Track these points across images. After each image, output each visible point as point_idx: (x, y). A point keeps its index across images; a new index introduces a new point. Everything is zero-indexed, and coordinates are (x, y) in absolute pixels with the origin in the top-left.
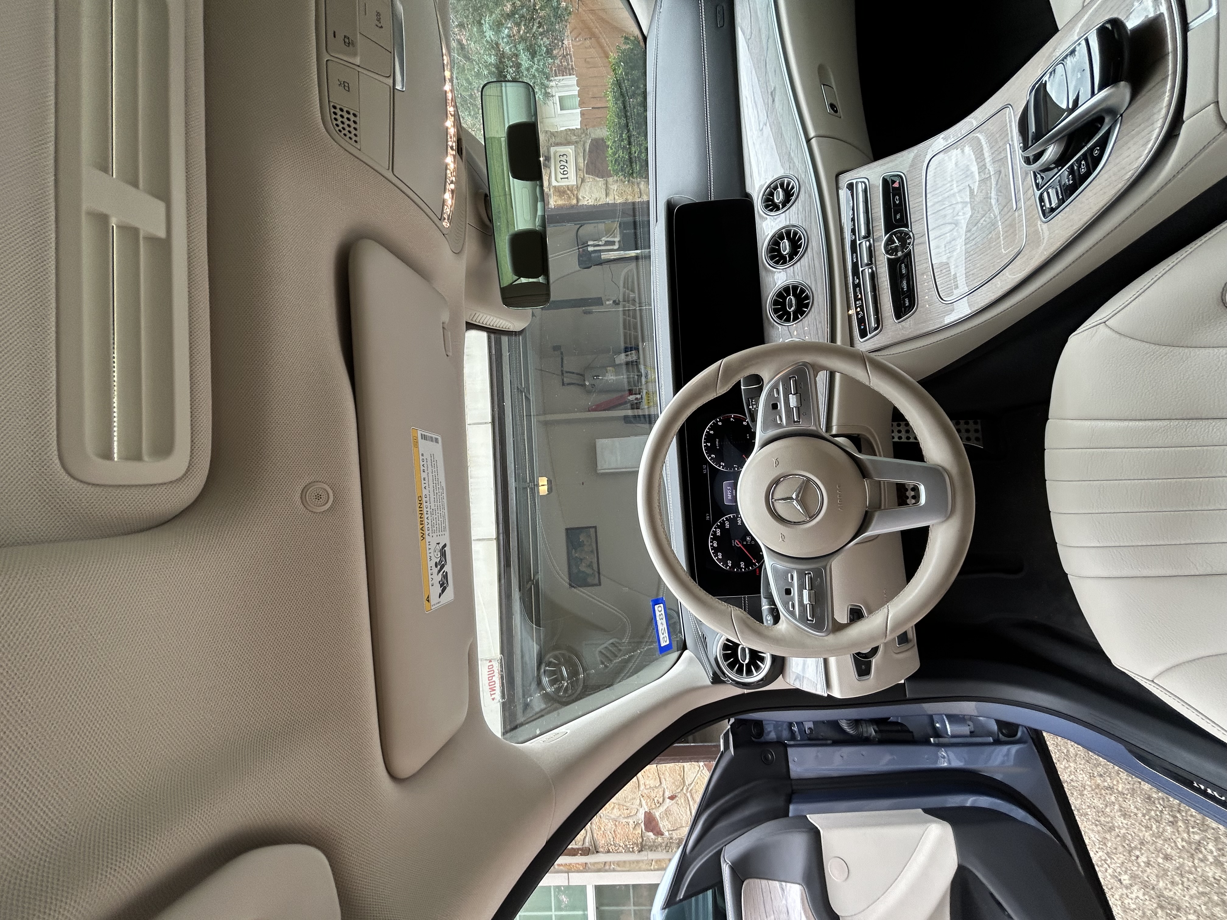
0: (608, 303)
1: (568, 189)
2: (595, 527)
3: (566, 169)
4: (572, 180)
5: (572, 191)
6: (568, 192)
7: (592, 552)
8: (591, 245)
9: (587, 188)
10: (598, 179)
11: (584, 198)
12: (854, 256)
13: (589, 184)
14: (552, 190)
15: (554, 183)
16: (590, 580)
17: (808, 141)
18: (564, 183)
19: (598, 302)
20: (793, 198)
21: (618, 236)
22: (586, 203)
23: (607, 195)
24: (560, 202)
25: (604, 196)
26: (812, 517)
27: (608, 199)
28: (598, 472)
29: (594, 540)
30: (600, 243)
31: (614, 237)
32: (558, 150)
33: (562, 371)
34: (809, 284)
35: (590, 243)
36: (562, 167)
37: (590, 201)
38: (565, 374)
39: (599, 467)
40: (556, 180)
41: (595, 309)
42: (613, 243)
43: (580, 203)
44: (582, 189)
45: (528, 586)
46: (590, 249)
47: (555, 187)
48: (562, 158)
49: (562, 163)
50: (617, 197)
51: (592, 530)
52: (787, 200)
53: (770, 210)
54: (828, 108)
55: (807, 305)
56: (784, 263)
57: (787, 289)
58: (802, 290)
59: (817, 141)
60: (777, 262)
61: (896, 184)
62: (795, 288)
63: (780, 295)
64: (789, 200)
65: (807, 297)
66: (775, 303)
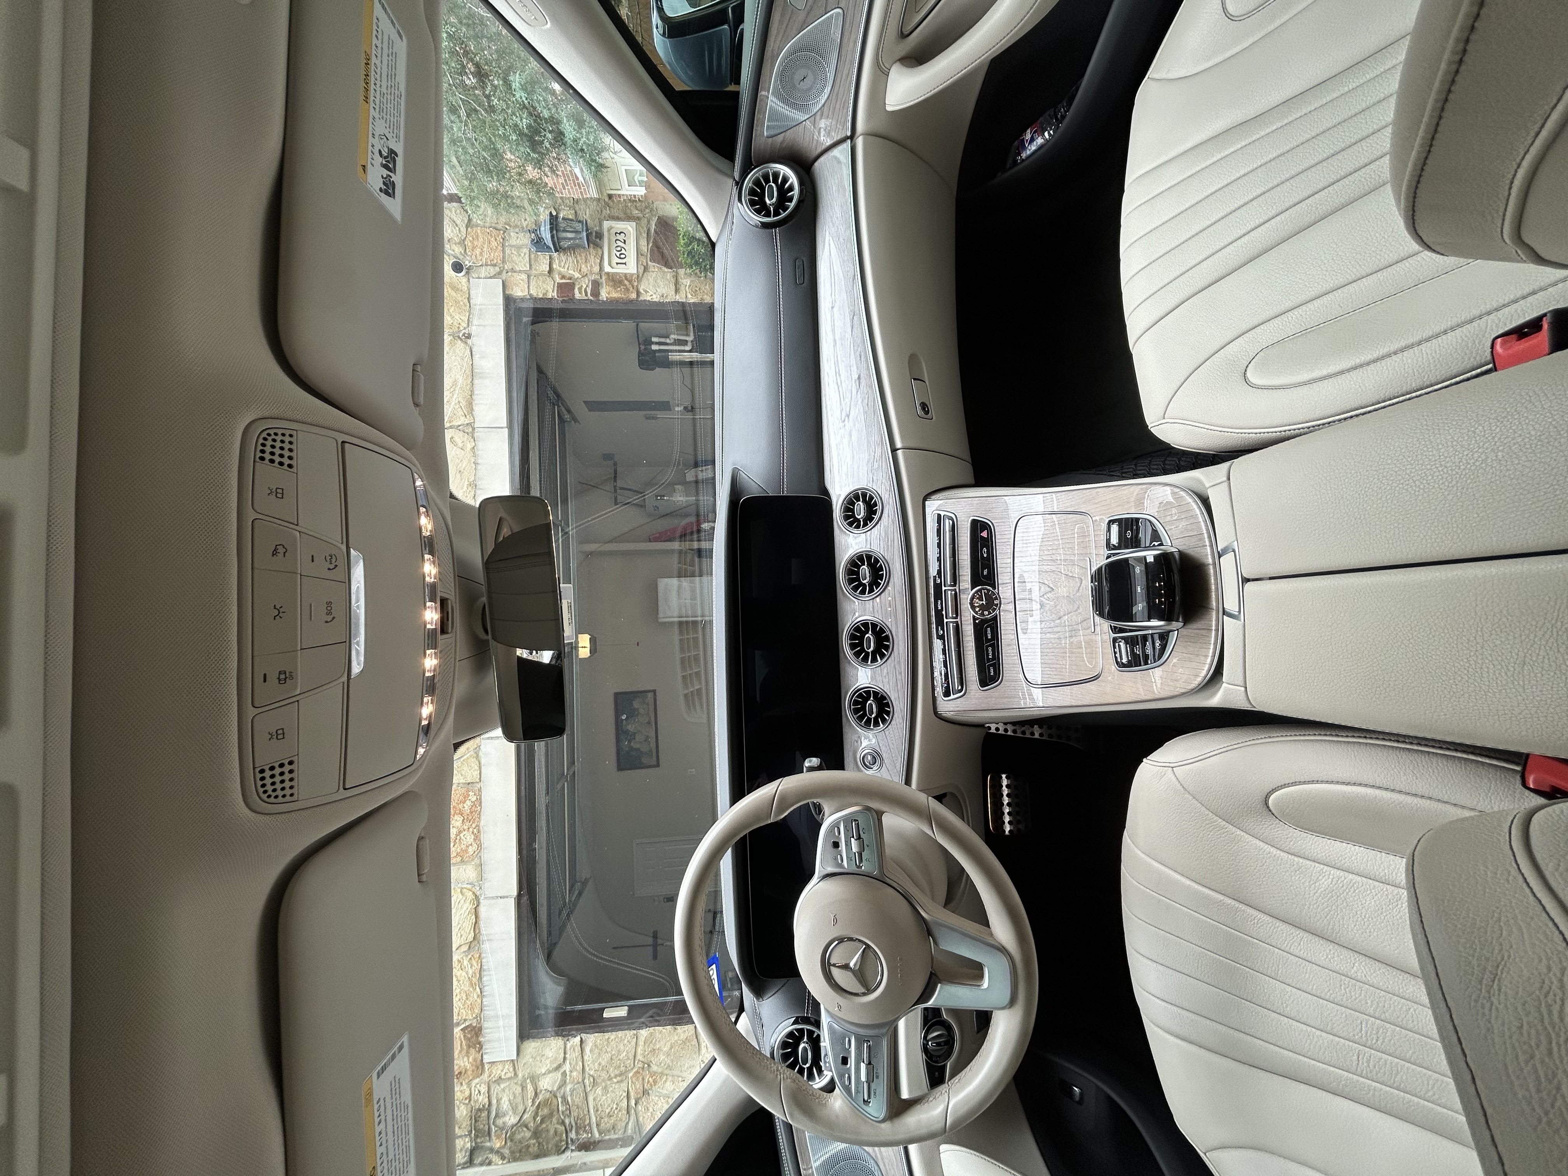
0: (676, 409)
1: (627, 279)
2: (654, 691)
3: (623, 251)
4: (631, 268)
5: (630, 281)
6: (626, 282)
7: (649, 723)
8: (657, 343)
9: (651, 280)
10: (666, 270)
11: (646, 292)
12: (939, 603)
13: (654, 275)
14: (604, 278)
15: (607, 269)
16: (645, 760)
17: (894, 450)
18: (621, 270)
19: (665, 406)
20: (876, 517)
21: (692, 334)
22: (649, 298)
23: (677, 291)
24: (615, 295)
25: (673, 293)
26: (869, 991)
27: (677, 297)
28: (660, 620)
29: (652, 708)
30: (668, 341)
31: (687, 335)
32: (613, 225)
33: (615, 487)
34: (890, 627)
35: (654, 339)
36: (619, 249)
37: (654, 296)
38: (618, 491)
39: (661, 615)
40: (610, 265)
41: (660, 414)
42: (685, 343)
43: (641, 298)
44: (644, 279)
45: (559, 786)
46: (655, 347)
47: (608, 274)
48: (619, 237)
49: (619, 243)
50: (689, 296)
51: (650, 695)
52: (869, 518)
53: (850, 524)
54: (919, 408)
55: (887, 648)
56: (863, 592)
57: (865, 625)
58: (882, 631)
59: (904, 454)
60: (855, 589)
61: (984, 534)
62: (874, 625)
63: (857, 629)
64: (871, 519)
65: (887, 638)
66: (852, 637)
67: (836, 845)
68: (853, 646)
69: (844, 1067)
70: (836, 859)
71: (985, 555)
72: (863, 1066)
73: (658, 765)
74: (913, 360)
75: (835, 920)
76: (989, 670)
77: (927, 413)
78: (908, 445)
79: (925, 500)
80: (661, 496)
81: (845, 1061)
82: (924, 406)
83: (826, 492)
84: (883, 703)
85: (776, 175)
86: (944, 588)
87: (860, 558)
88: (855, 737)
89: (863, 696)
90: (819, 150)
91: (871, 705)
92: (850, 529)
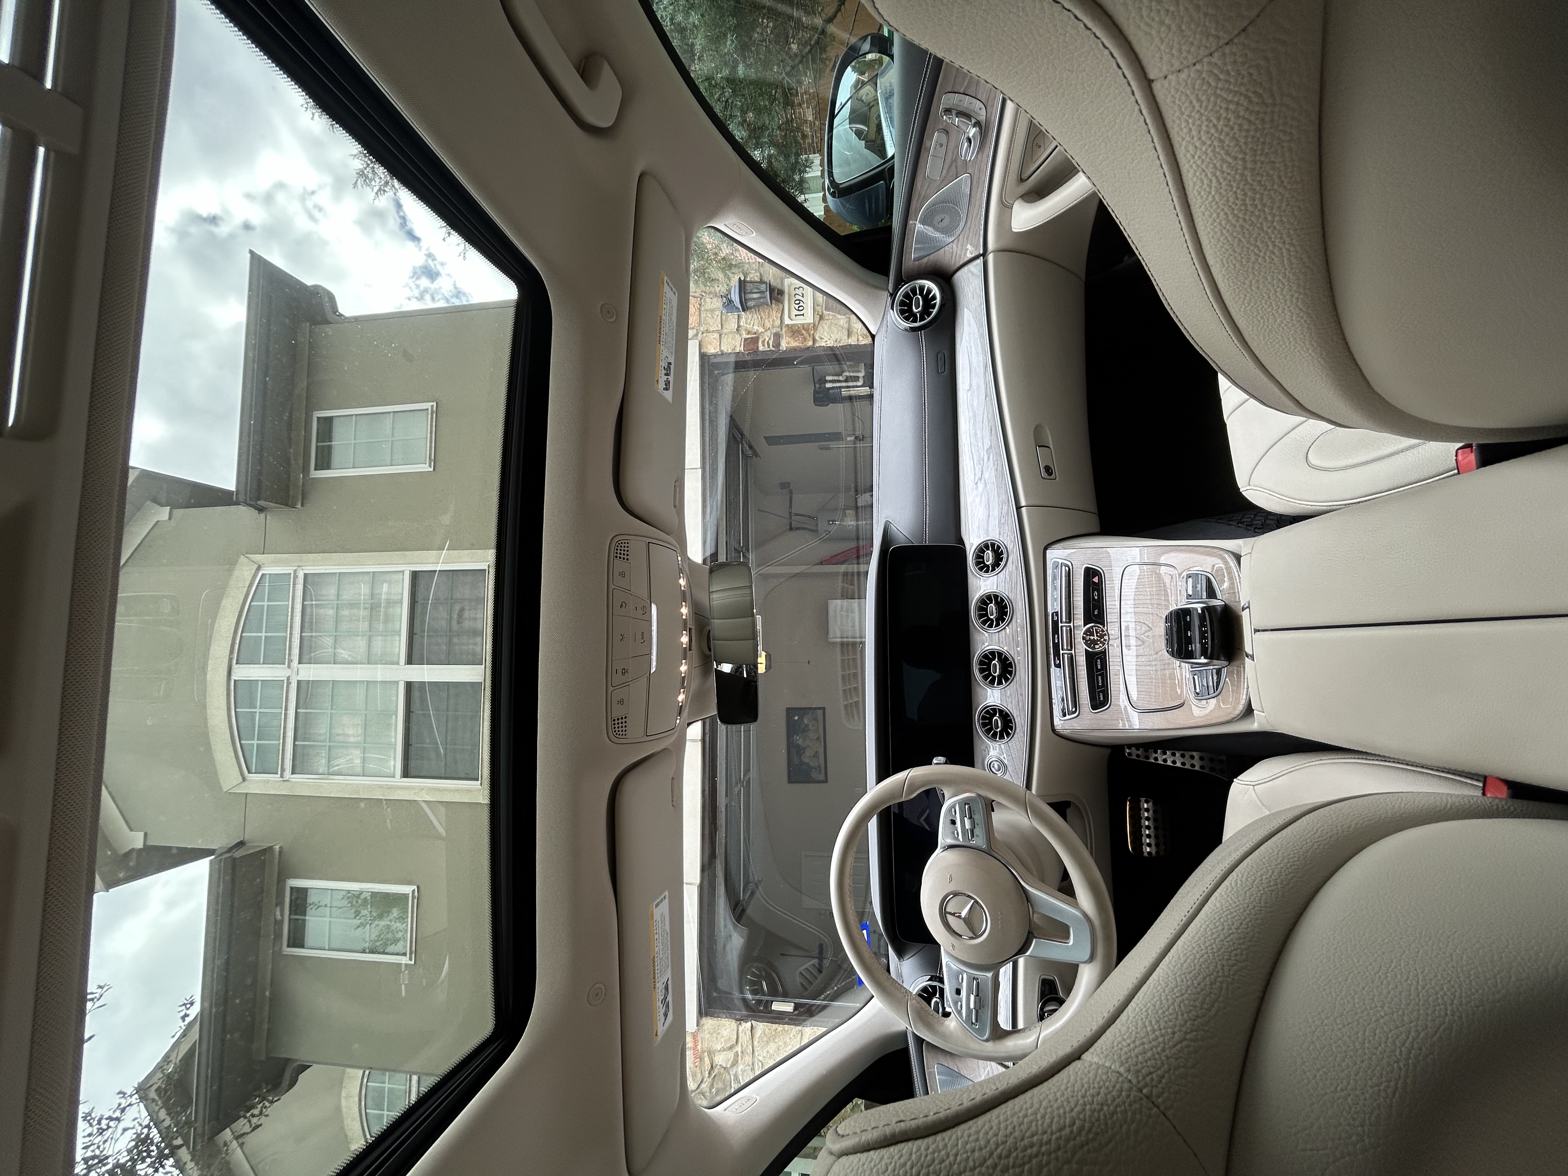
0: (849, 439)
1: (804, 328)
2: (824, 709)
3: (801, 304)
4: (808, 318)
5: (807, 330)
6: (803, 332)
7: (818, 739)
8: (830, 381)
9: (826, 327)
10: (839, 316)
11: (821, 338)
12: (1056, 637)
13: (828, 322)
14: (784, 330)
15: (787, 321)
16: (814, 775)
17: (1019, 508)
18: (799, 321)
19: (836, 437)
20: (1002, 564)
21: (863, 370)
22: (824, 344)
23: (849, 335)
24: (794, 344)
25: (846, 337)
26: (977, 937)
27: (850, 340)
28: (830, 640)
29: (821, 724)
30: (841, 378)
31: (858, 371)
32: (793, 282)
33: (790, 513)
34: (1012, 655)
35: (828, 378)
36: (798, 302)
37: (829, 342)
38: (793, 517)
39: (831, 635)
40: (789, 317)
41: (833, 445)
42: (856, 379)
43: (817, 345)
44: (820, 328)
45: (736, 790)
46: (828, 385)
47: (788, 325)
48: (797, 291)
49: (798, 297)
50: (861, 338)
51: (820, 712)
52: (996, 564)
53: (981, 569)
54: (1043, 470)
55: (1010, 673)
56: (991, 626)
57: (993, 653)
58: (1006, 659)
59: (1028, 512)
60: (984, 623)
61: (1096, 580)
62: (1000, 654)
63: (986, 656)
64: (998, 565)
65: (1010, 665)
66: (981, 663)
67: (953, 822)
68: (981, 671)
69: (957, 996)
70: (953, 833)
71: (1096, 598)
72: (972, 997)
73: (826, 781)
74: (1038, 431)
75: (951, 880)
76: (1099, 695)
77: (1050, 474)
78: (1033, 503)
79: (1046, 549)
80: (833, 521)
81: (958, 992)
82: (1048, 470)
83: (961, 542)
84: (1007, 719)
85: (922, 288)
86: (1060, 625)
87: (989, 597)
88: (983, 747)
89: (991, 712)
90: (958, 265)
91: (996, 720)
92: (982, 573)
